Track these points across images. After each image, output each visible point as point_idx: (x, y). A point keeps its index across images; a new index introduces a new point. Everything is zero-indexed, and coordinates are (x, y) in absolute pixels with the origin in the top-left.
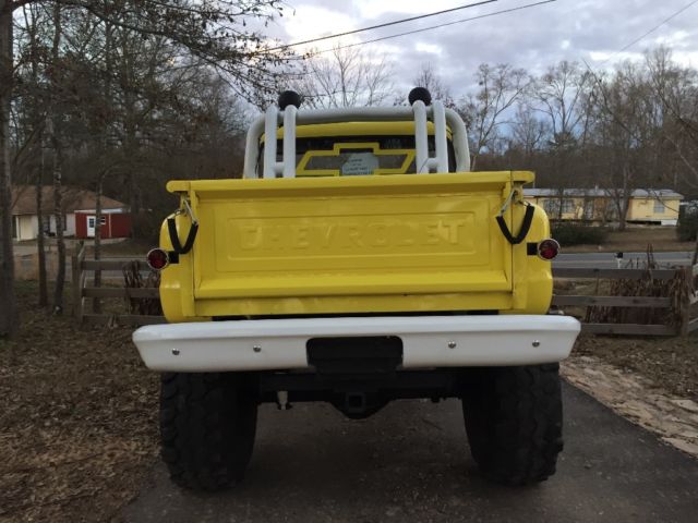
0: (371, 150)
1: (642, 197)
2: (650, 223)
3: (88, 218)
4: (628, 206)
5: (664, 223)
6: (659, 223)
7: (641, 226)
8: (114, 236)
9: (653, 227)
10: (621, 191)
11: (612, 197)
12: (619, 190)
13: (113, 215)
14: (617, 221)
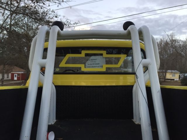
0: (102, 55)
1: (170, 73)
2: (171, 80)
3: (15, 74)
4: (166, 75)
5: (175, 80)
6: (174, 80)
7: (169, 80)
8: (22, 80)
9: (172, 81)
10: (164, 71)
11: (161, 72)
12: (163, 70)
13: (22, 74)
14: (163, 79)
